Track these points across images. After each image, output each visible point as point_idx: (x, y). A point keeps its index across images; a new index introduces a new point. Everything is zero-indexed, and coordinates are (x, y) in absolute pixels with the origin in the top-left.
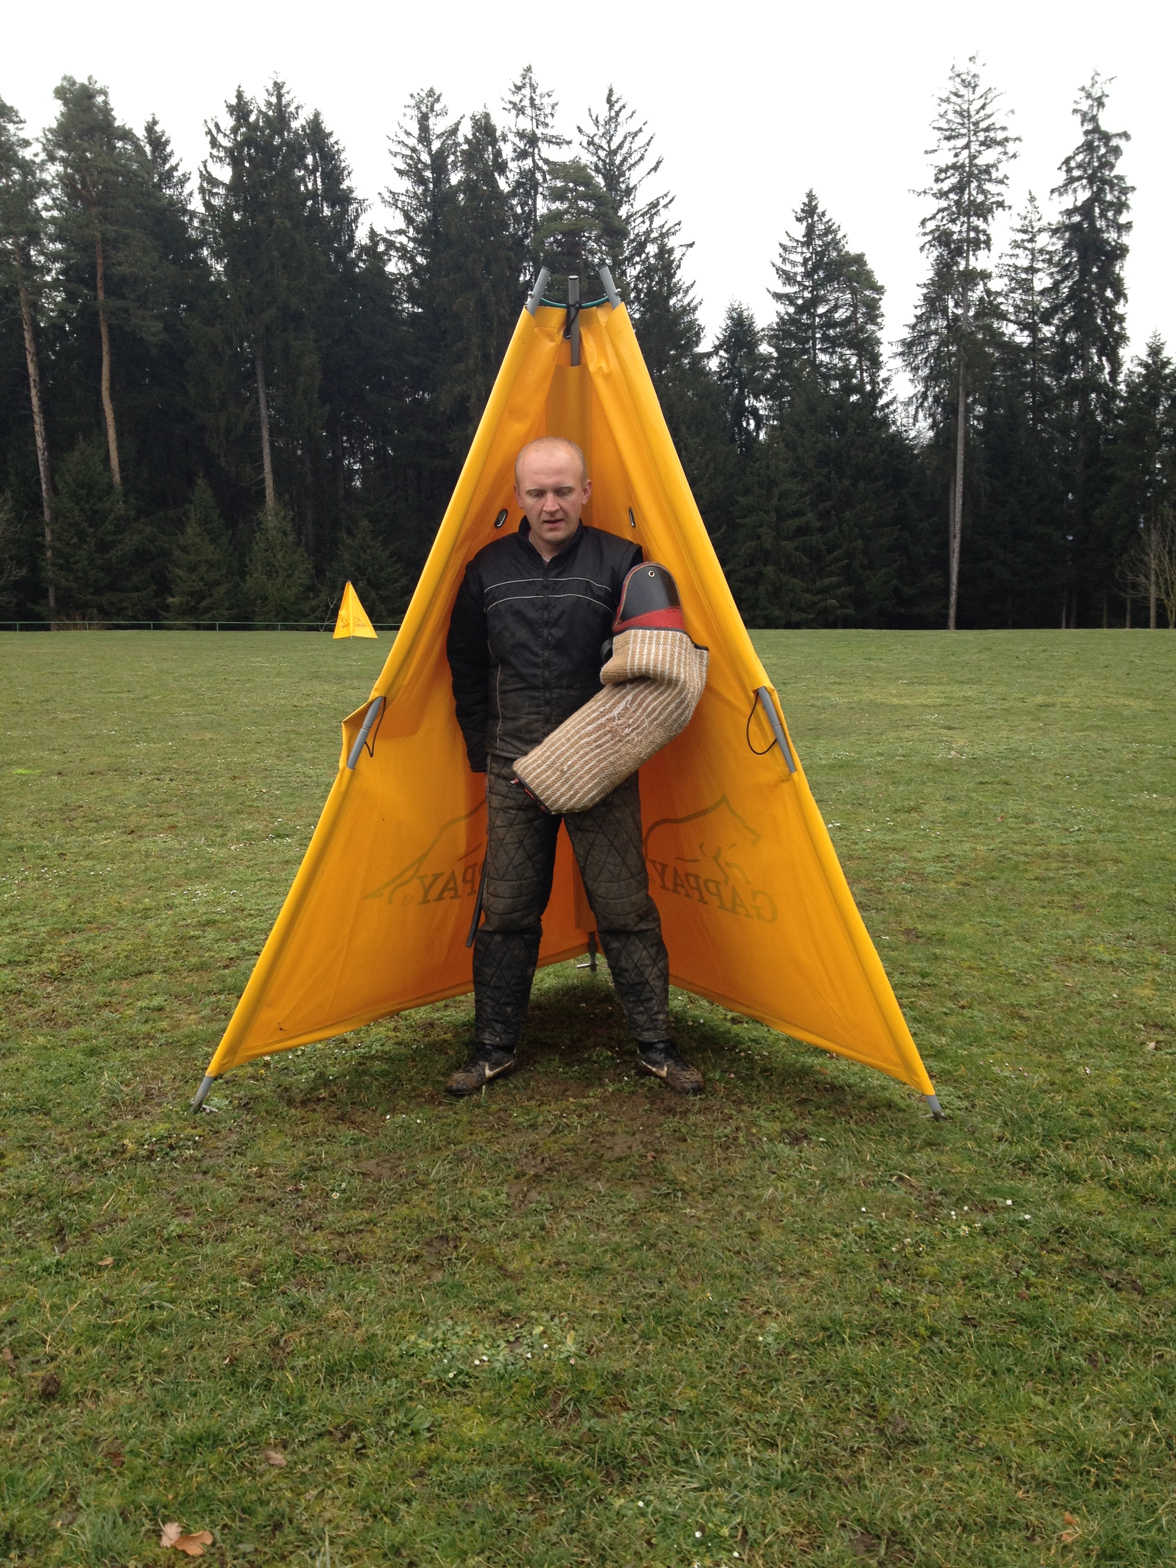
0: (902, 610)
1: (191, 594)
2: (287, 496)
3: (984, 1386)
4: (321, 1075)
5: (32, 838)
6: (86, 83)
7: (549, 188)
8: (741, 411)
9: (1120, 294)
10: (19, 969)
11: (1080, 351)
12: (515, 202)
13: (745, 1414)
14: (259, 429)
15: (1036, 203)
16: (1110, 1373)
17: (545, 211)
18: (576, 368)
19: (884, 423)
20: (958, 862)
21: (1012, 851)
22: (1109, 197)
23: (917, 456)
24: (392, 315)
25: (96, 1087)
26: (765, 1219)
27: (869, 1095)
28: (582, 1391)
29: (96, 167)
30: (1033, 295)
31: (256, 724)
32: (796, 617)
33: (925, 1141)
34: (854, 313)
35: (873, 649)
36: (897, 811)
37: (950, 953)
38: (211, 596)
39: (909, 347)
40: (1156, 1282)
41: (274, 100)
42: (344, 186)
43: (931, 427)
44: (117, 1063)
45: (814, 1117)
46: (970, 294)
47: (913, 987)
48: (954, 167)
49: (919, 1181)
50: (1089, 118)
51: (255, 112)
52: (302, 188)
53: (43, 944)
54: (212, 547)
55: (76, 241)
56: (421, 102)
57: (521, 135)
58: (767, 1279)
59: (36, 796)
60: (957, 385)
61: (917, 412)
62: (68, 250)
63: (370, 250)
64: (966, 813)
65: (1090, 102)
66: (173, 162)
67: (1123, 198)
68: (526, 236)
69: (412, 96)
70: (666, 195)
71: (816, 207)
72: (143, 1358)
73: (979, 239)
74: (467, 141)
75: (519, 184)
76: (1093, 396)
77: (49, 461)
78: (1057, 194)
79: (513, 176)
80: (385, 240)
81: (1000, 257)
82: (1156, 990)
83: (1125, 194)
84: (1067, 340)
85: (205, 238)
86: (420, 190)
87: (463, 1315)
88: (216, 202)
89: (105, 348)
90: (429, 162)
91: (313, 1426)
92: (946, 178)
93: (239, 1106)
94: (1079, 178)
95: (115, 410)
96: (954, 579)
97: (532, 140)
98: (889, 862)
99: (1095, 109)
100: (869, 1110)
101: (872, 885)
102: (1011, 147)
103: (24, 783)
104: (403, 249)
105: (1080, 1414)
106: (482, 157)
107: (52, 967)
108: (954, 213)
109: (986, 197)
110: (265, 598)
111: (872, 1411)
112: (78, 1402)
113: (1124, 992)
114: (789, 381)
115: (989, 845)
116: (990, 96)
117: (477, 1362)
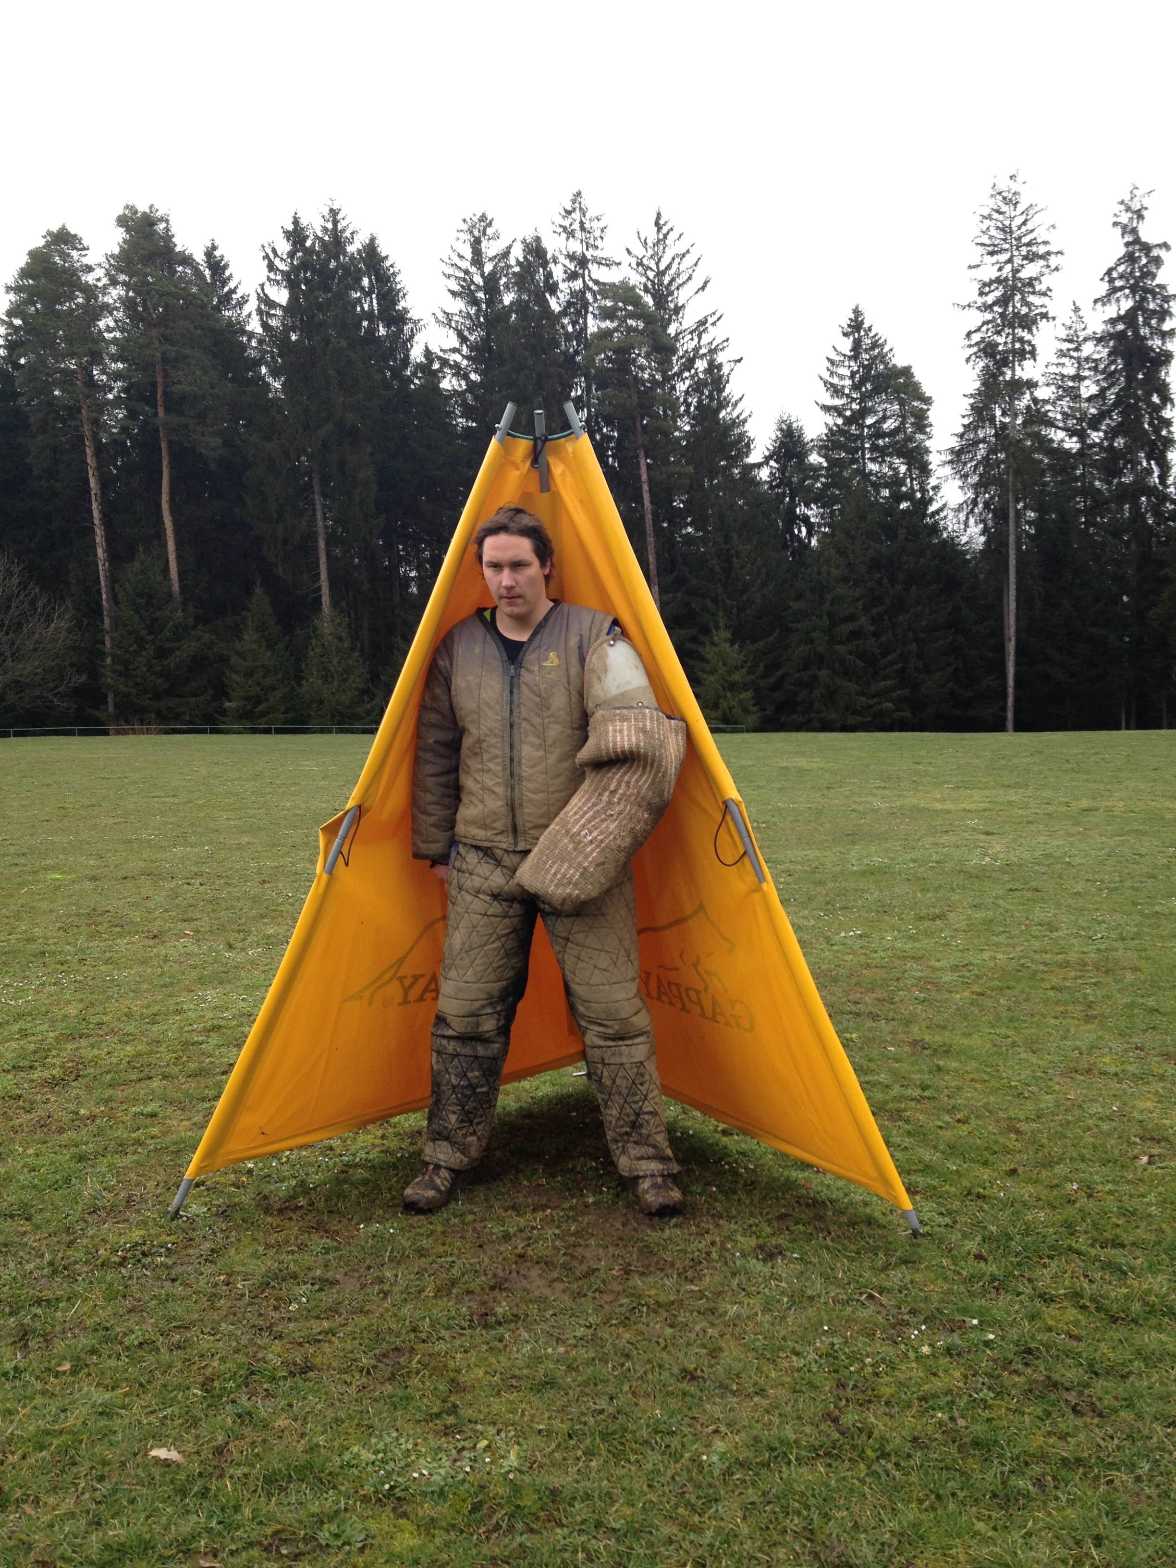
0: (959, 713)
1: (248, 699)
2: (344, 604)
3: (926, 1510)
4: (303, 1183)
5: (55, 944)
6: (148, 211)
7: (599, 308)
8: (792, 519)
9: (1166, 399)
10: (22, 1074)
11: (1127, 456)
12: (566, 321)
13: (681, 1534)
14: (316, 541)
15: (1081, 313)
16: (1057, 1498)
17: (596, 330)
18: (545, 495)
19: (935, 529)
20: (976, 972)
21: (1032, 960)
22: (1152, 306)
23: (970, 561)
24: (448, 429)
25: (80, 1193)
26: (728, 1337)
27: (851, 1210)
28: (518, 1507)
29: (157, 291)
30: (1080, 402)
31: (296, 827)
32: (851, 720)
33: (901, 1258)
34: (903, 423)
35: (923, 753)
36: (921, 918)
37: (954, 1064)
38: (267, 700)
39: (957, 456)
40: (1117, 1404)
41: (330, 226)
42: (399, 308)
43: (983, 533)
44: (104, 1169)
45: (792, 1232)
46: (1017, 402)
47: (912, 1099)
48: (998, 281)
49: (890, 1300)
50: (1129, 230)
51: (312, 237)
52: (359, 309)
53: (49, 1050)
54: (269, 654)
55: (137, 361)
56: (474, 226)
57: (571, 257)
58: (722, 1397)
59: (67, 901)
60: (1007, 490)
61: (967, 518)
62: (128, 370)
63: (425, 368)
64: (991, 921)
65: (1129, 215)
66: (232, 285)
67: (1166, 306)
68: (577, 353)
69: (464, 221)
70: (714, 313)
71: (862, 322)
72: (88, 1464)
73: (1024, 349)
74: (519, 263)
75: (569, 304)
76: (1143, 499)
77: (110, 571)
78: (1100, 303)
79: (563, 297)
80: (439, 358)
81: (1047, 366)
82: (1158, 1102)
83: (1167, 302)
84: (1116, 444)
85: (263, 357)
86: (473, 311)
87: (410, 1429)
88: (273, 323)
89: (165, 462)
90: (481, 284)
91: (245, 1536)
92: (990, 292)
93: (217, 1214)
94: (1122, 288)
95: (175, 522)
96: (1011, 682)
97: (583, 262)
98: (905, 971)
99: (1135, 221)
100: (848, 1226)
101: (885, 994)
102: (1053, 261)
103: (58, 888)
104: (456, 366)
105: (1020, 1541)
106: (533, 278)
107: (54, 1072)
108: (998, 325)
109: (1030, 309)
110: (321, 702)
111: (810, 1534)
112: (18, 1507)
113: (1125, 1104)
114: (840, 490)
115: (1008, 954)
116: (1031, 212)
117: (416, 1475)
